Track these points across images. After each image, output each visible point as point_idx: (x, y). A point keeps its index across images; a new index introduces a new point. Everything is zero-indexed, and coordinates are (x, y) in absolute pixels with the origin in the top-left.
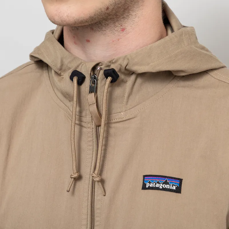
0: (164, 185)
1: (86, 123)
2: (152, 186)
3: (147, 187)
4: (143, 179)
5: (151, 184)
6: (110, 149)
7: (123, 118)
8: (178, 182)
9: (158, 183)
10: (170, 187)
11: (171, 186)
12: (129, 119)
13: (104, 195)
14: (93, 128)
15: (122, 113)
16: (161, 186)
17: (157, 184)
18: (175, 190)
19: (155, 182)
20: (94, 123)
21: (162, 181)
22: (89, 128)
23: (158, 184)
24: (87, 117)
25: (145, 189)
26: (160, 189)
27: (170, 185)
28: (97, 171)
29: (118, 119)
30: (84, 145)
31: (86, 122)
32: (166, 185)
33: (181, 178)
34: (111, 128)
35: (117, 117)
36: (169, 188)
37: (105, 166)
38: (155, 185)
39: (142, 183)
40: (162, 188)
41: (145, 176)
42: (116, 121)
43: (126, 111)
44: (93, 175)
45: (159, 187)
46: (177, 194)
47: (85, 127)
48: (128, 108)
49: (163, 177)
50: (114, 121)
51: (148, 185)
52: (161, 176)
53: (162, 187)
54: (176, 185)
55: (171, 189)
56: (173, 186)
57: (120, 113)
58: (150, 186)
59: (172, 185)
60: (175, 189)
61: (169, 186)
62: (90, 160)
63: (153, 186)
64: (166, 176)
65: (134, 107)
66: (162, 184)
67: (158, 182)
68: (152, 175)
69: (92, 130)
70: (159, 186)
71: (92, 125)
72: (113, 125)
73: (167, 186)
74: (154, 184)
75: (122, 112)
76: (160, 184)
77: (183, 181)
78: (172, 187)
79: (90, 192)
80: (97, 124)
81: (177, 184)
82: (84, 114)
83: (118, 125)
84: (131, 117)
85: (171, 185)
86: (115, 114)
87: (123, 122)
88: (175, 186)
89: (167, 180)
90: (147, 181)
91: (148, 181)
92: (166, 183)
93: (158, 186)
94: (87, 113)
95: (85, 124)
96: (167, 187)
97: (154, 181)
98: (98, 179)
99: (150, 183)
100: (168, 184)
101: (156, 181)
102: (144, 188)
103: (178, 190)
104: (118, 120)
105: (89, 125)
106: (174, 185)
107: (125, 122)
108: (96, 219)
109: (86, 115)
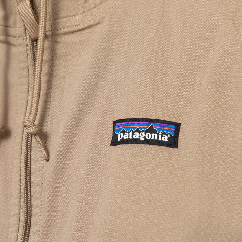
0: (147, 134)
1: (15, 37)
2: (127, 137)
3: (119, 140)
4: (112, 127)
5: (125, 134)
6: (57, 81)
7: (79, 24)
8: (172, 128)
9: (138, 131)
10: (158, 137)
11: (160, 136)
12: (89, 27)
13: (46, 160)
14: (27, 46)
15: (77, 17)
16: (142, 136)
17: (135, 133)
18: (167, 142)
19: (132, 130)
20: (28, 36)
21: (145, 128)
22: (20, 45)
23: (138, 134)
24: (17, 26)
25: (116, 145)
26: (141, 141)
27: (158, 134)
28: (33, 117)
29: (69, 27)
30: (14, 78)
31: (16, 35)
32: (151, 134)
33: (178, 122)
34: (59, 43)
35: (68, 24)
36: (156, 138)
37: (48, 111)
38: (132, 136)
39: (112, 135)
40: (143, 139)
41: (115, 123)
42: (66, 30)
43: (84, 12)
44: (25, 124)
45: (139, 139)
46: (171, 149)
47: (14, 45)
48: (88, 8)
49: (146, 121)
50: (63, 31)
51: (121, 135)
52: (143, 119)
53: (145, 137)
54: (169, 134)
55: (159, 140)
56: (164, 136)
57: (74, 16)
58: (125, 138)
59: (162, 134)
60: (166, 140)
61: (156, 135)
62: (24, 102)
63: (129, 137)
64: (151, 119)
65: (98, 6)
66: (143, 134)
67: (138, 129)
68: (127, 119)
69: (25, 49)
70: (139, 137)
71: (25, 40)
72: (62, 39)
73: (153, 136)
74: (131, 133)
75: (77, 14)
76: (141, 133)
77: (181, 127)
78: (162, 137)
79: (23, 157)
80: (33, 36)
81: (171, 131)
82: (11, 21)
83: (70, 38)
84: (93, 24)
85: (160, 133)
86: (64, 19)
87: (79, 33)
88: (167, 135)
89: (152, 125)
90: (119, 130)
91: (121, 129)
92: (151, 131)
93: (137, 137)
94: (17, 19)
95: (15, 39)
96: (153, 138)
97: (130, 128)
98: (34, 130)
99: (123, 132)
100: (155, 132)
101: (134, 128)
102: (115, 142)
103: (173, 143)
104: (70, 29)
105: (21, 41)
106: (165, 134)
107: (82, 31)
108: (35, 203)
109: (15, 24)
